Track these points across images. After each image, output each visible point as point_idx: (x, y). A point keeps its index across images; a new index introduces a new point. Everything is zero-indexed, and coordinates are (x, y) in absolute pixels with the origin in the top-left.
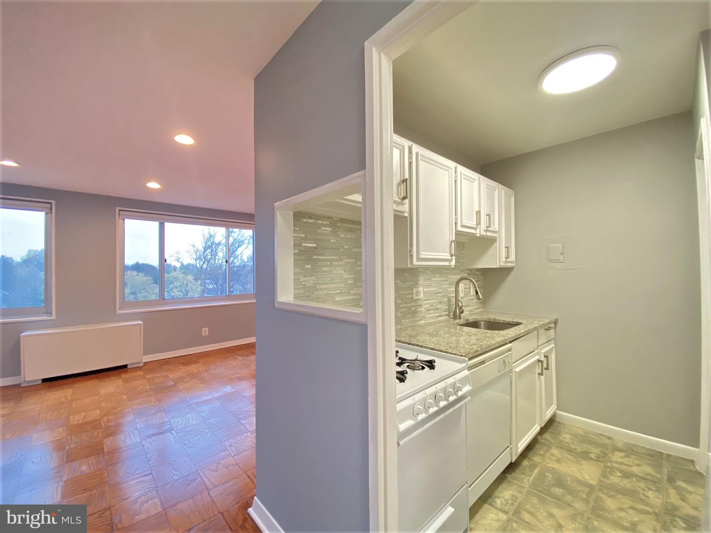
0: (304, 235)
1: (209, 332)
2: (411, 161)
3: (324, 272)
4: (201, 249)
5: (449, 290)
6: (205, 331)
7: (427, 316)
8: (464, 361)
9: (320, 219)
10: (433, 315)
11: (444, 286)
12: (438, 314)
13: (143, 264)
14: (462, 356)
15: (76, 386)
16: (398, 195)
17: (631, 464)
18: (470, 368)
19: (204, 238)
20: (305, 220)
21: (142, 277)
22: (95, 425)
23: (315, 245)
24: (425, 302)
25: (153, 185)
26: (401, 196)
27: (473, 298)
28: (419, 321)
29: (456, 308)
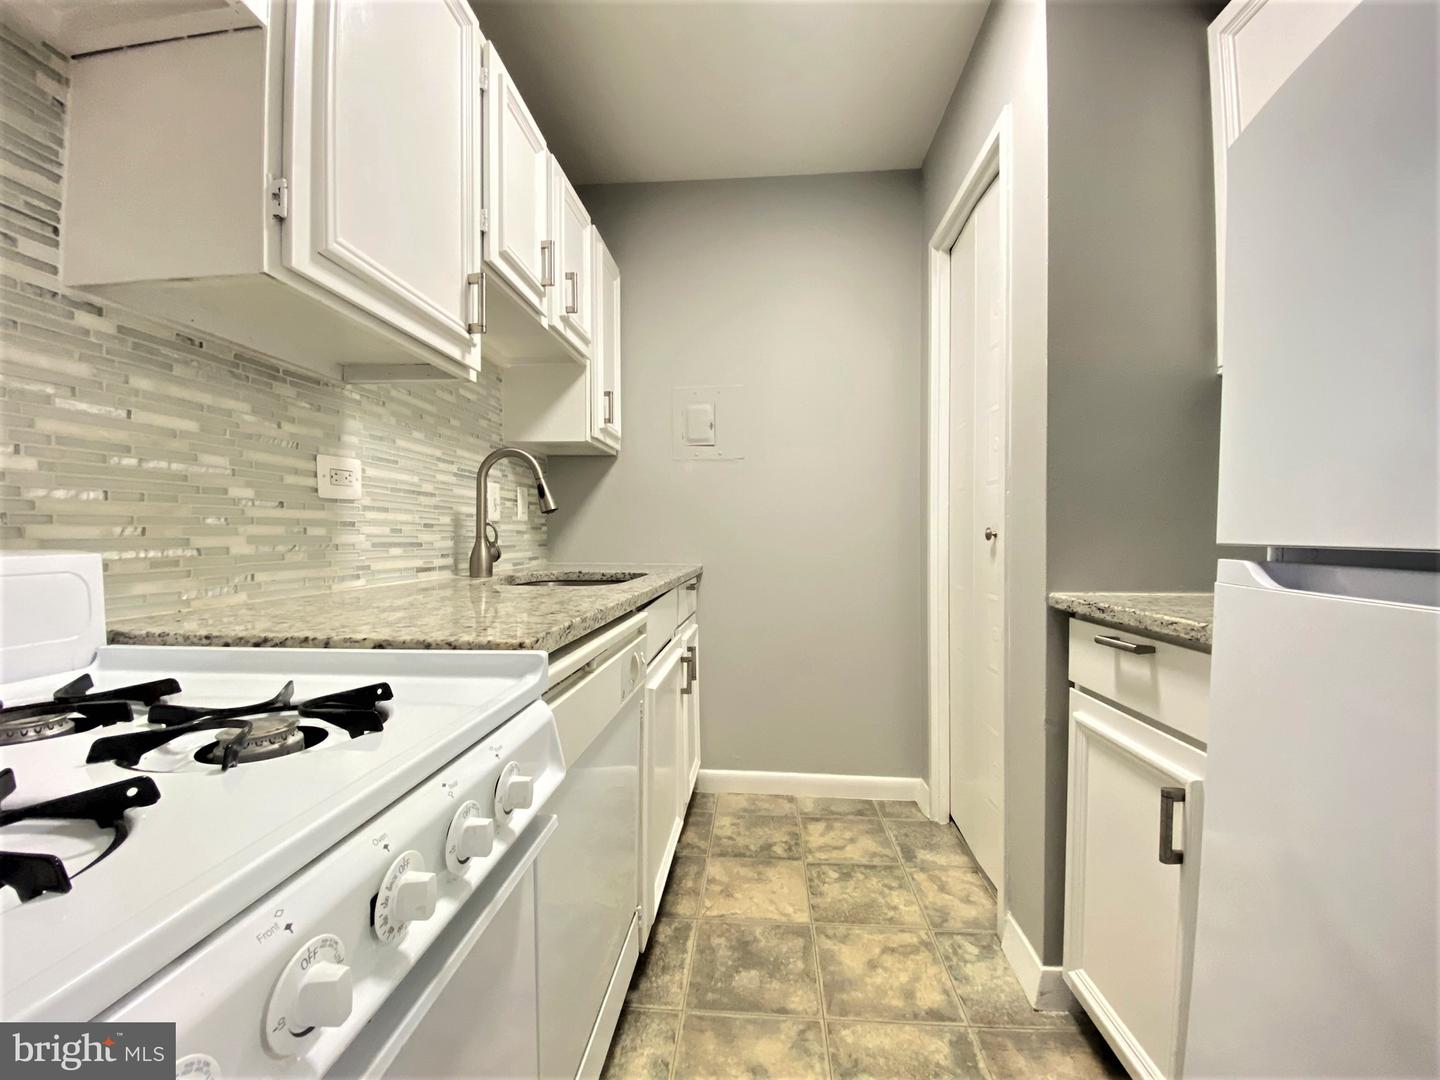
5: (458, 491)
7: (376, 566)
8: (532, 667)
10: (401, 564)
11: (440, 477)
12: (419, 563)
14: (521, 646)
17: (840, 843)
18: (551, 694)
24: (371, 515)
27: (523, 528)
28: (343, 579)
29: (476, 550)
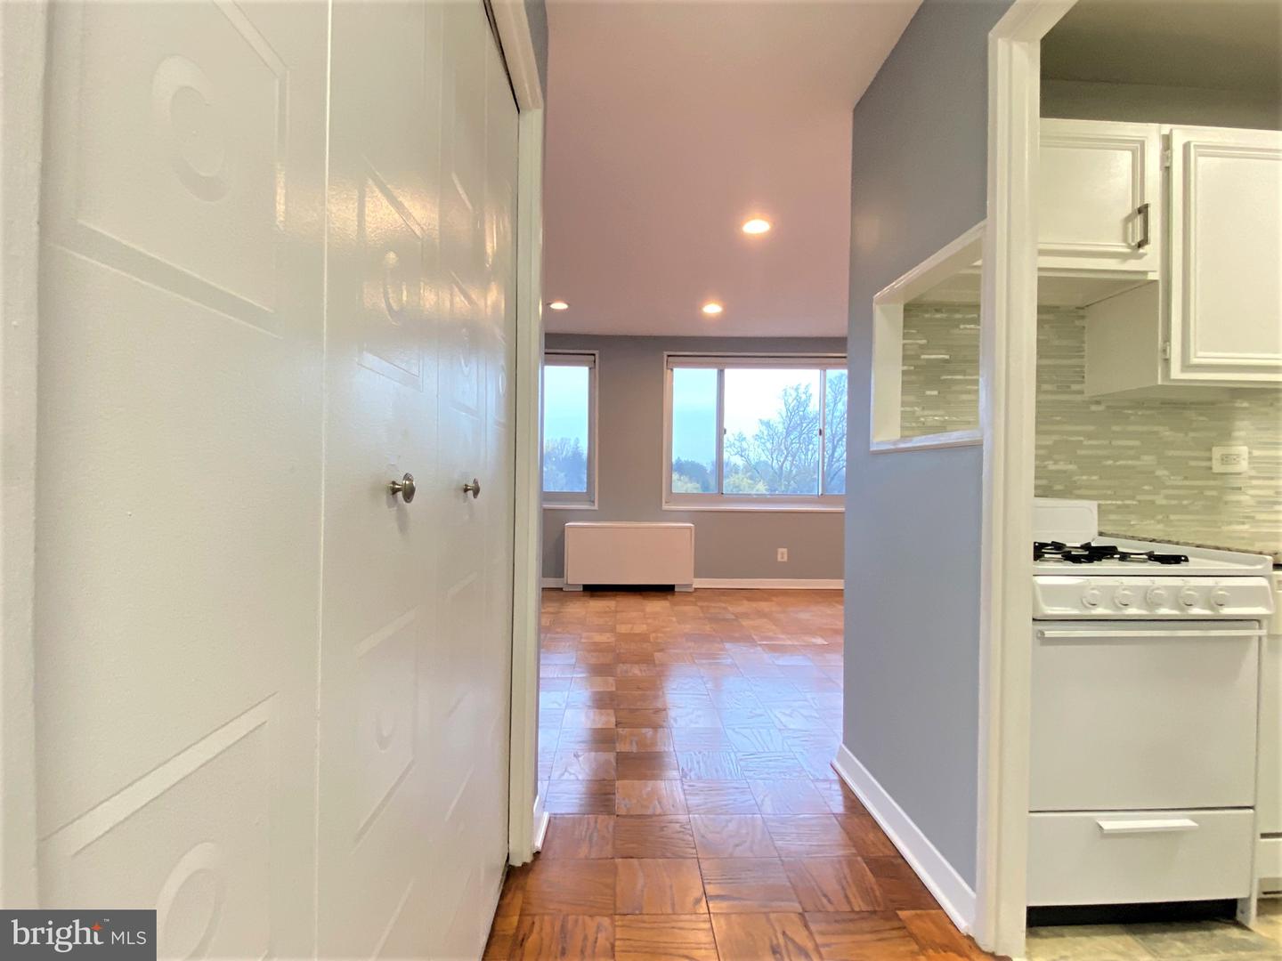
0: (924, 342)
1: (788, 557)
2: (1168, 164)
3: (963, 402)
4: (781, 428)
6: (782, 554)
7: (1260, 517)
9: (958, 311)
13: (687, 463)
15: (618, 599)
16: (1125, 240)
19: (788, 410)
20: (927, 316)
21: (686, 483)
22: (643, 638)
23: (947, 357)
24: (1256, 482)
25: (712, 309)
26: (1133, 241)
28: (1230, 524)
